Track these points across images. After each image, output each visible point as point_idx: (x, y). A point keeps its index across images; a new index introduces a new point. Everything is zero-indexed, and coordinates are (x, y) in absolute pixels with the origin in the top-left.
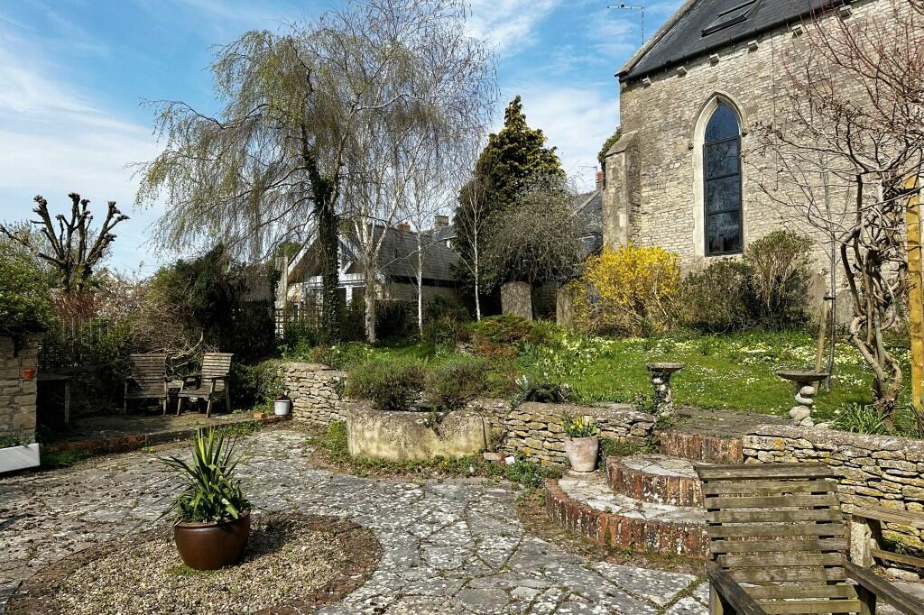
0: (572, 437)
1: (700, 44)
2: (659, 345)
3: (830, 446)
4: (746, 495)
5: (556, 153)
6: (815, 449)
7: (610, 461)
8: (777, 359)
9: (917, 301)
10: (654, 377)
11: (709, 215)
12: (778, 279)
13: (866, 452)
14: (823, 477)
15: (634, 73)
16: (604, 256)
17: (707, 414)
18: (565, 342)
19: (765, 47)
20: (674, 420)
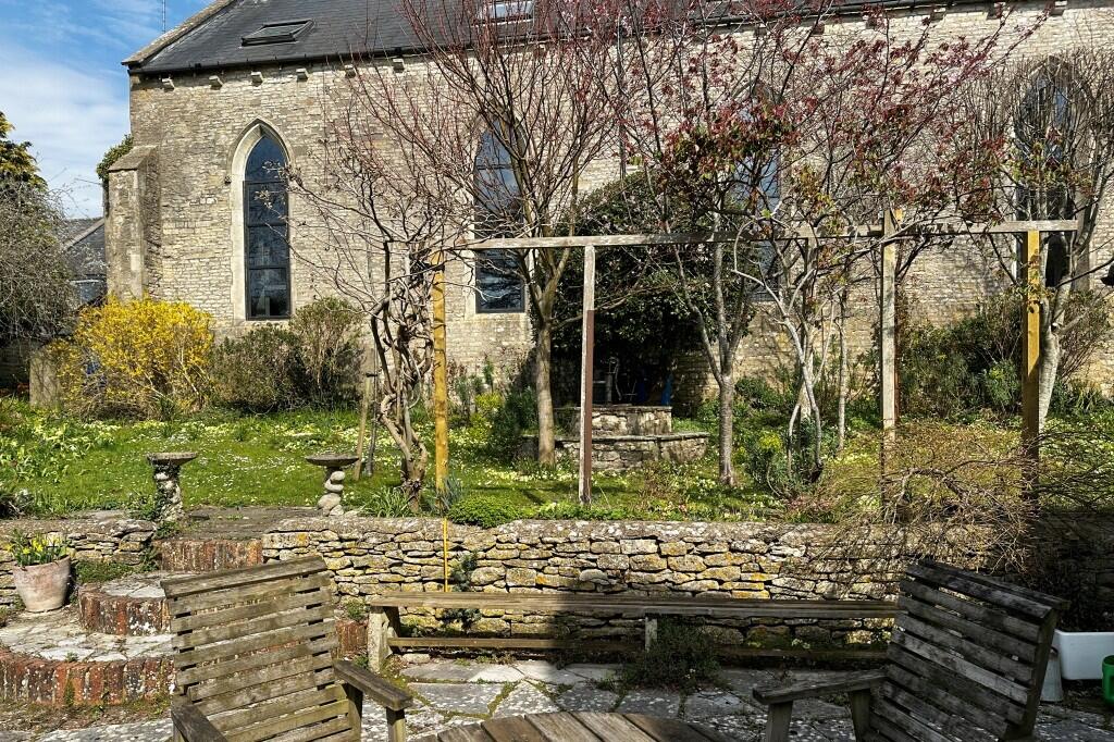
0: (25, 564)
1: (239, 54)
2: (184, 430)
3: (355, 535)
4: (227, 606)
5: (29, 151)
6: (341, 540)
7: (85, 591)
8: (324, 443)
9: (441, 380)
10: (157, 471)
11: (252, 269)
12: (329, 352)
13: (390, 537)
14: (316, 572)
15: (151, 67)
16: (106, 309)
17: (231, 513)
18: (38, 429)
19: (318, 79)
20: (183, 526)
